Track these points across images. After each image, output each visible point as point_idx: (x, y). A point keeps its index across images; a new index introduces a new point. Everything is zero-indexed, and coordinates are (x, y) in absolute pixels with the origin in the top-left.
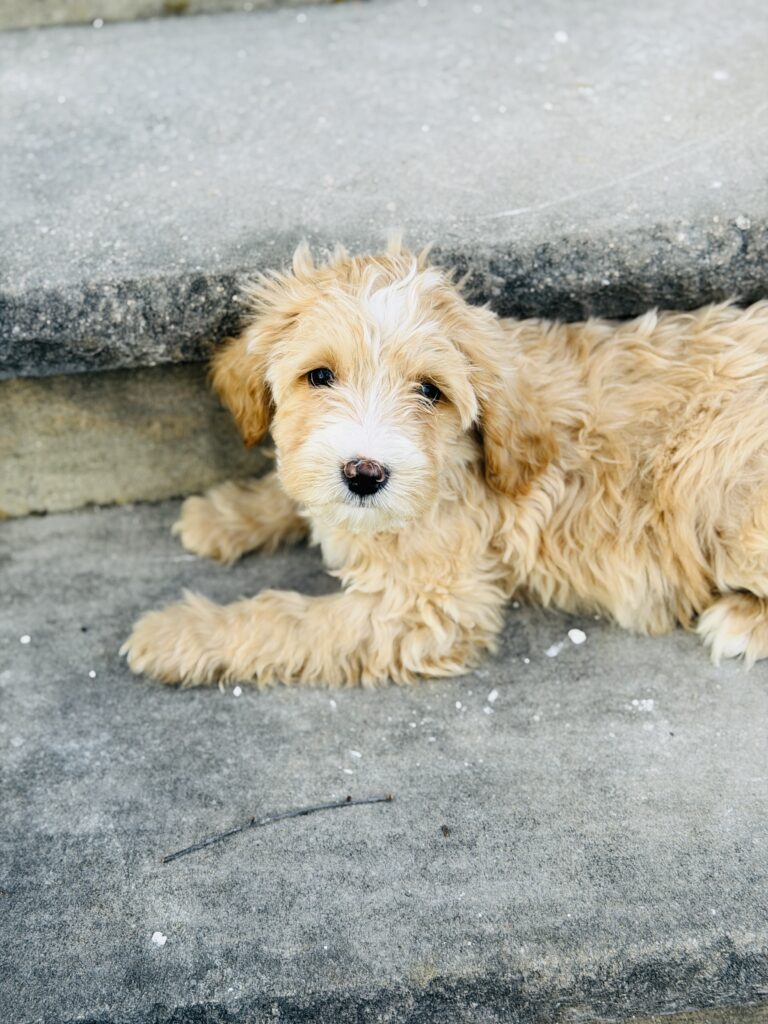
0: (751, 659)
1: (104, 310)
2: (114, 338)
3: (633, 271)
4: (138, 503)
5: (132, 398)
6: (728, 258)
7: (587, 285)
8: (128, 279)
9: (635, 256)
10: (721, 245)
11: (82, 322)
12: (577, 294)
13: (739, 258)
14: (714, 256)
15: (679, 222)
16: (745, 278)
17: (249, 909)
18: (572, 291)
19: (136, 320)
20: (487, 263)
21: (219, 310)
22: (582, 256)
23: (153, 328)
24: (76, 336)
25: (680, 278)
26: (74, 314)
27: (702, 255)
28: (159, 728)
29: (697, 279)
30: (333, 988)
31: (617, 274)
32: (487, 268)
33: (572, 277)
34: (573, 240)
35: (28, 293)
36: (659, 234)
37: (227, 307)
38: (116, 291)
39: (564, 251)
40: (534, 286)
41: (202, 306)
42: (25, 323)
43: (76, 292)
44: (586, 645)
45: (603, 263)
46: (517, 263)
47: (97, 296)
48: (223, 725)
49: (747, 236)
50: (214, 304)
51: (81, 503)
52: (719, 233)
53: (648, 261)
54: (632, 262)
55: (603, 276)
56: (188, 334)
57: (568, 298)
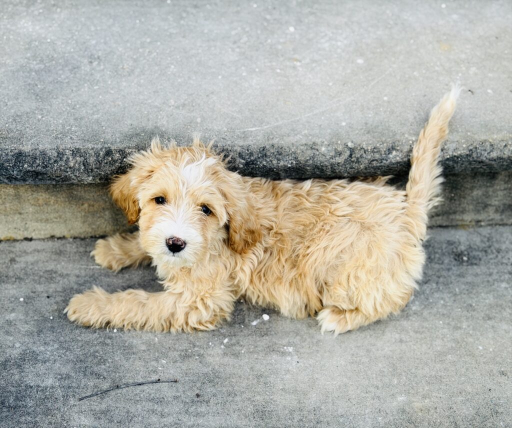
0: (337, 333)
1: (66, 161)
2: (69, 173)
4: (75, 238)
5: (75, 193)
6: (343, 160)
7: (281, 166)
8: (77, 147)
9: (303, 156)
10: (340, 154)
11: (55, 165)
12: (277, 169)
13: (348, 160)
14: (337, 158)
15: (323, 142)
16: (351, 168)
17: (113, 421)
18: (275, 168)
19: (80, 166)
20: (238, 154)
21: (117, 164)
22: (280, 153)
23: (87, 170)
24: (52, 171)
25: (322, 166)
26: (52, 161)
29: (329, 167)
31: (294, 162)
32: (238, 156)
33: (275, 162)
34: (276, 146)
35: (32, 150)
36: (314, 147)
37: (121, 163)
38: (72, 152)
39: (272, 151)
40: (258, 165)
41: (110, 162)
42: (30, 163)
43: (54, 152)
44: (269, 321)
45: (288, 158)
46: (251, 154)
48: (108, 345)
49: (352, 151)
50: (115, 161)
51: (49, 236)
52: (340, 148)
53: (308, 158)
54: (302, 158)
55: (289, 163)
56: (103, 173)
57: (273, 171)
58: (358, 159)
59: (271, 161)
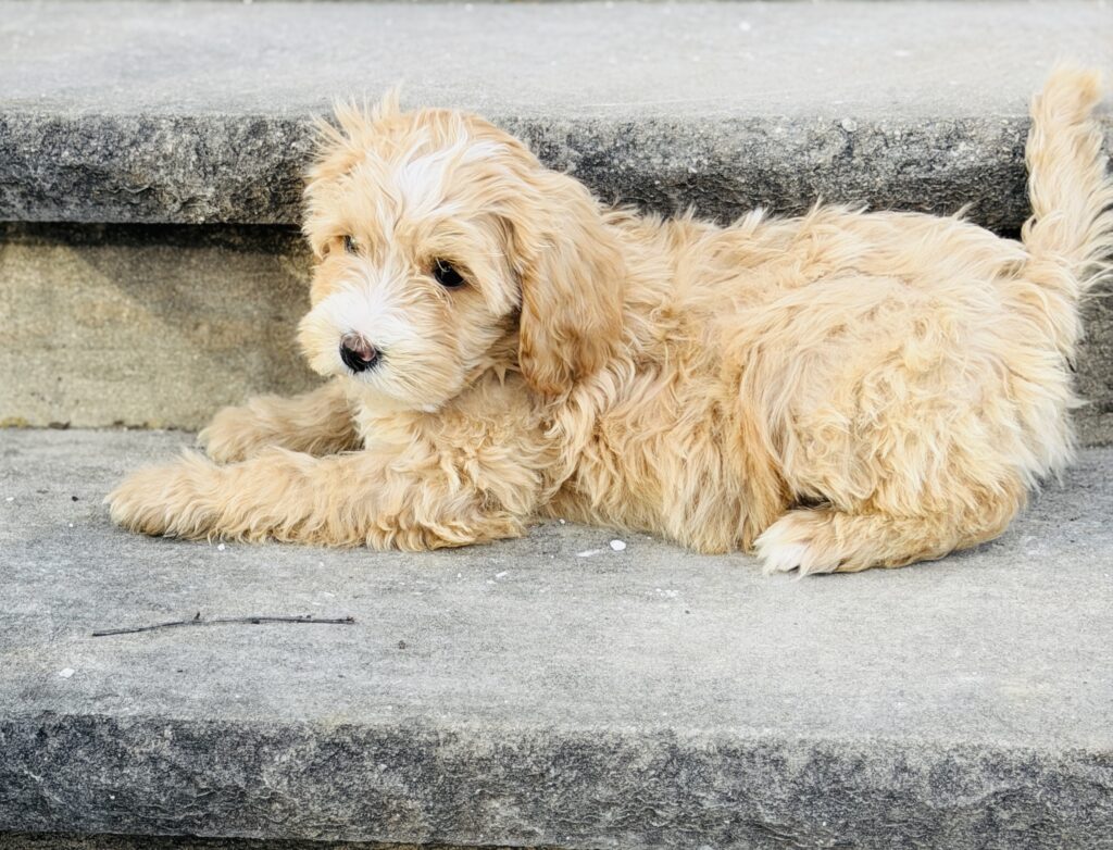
0: (805, 572)
2: (162, 172)
3: (723, 159)
4: (172, 428)
6: (830, 158)
7: (673, 171)
8: (188, 115)
9: (726, 144)
10: (822, 143)
12: (663, 181)
13: (844, 161)
14: (813, 153)
18: (657, 177)
20: (565, 136)
21: (276, 156)
22: (669, 139)
23: (204, 165)
24: (124, 165)
26: (127, 142)
27: (800, 151)
29: (795, 178)
31: (706, 162)
32: (564, 140)
33: (657, 161)
37: (284, 153)
38: (173, 124)
39: (650, 132)
41: (259, 150)
42: (75, 148)
43: (132, 121)
44: (625, 553)
45: (691, 150)
46: (598, 139)
47: (153, 129)
48: (195, 566)
49: (852, 141)
51: (110, 421)
53: (739, 151)
54: (724, 150)
56: (240, 179)
57: (653, 186)
58: (868, 159)
59: (648, 158)
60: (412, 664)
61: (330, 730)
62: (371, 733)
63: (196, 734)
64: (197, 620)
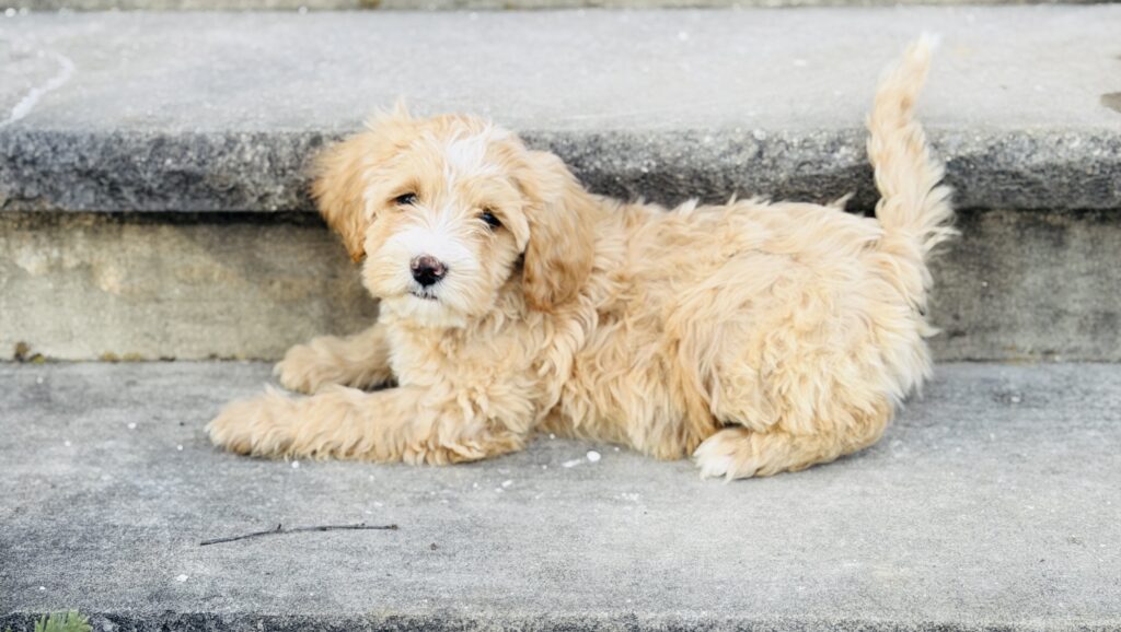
1: (238, 152)
2: (243, 175)
3: (667, 162)
4: (254, 360)
5: (259, 255)
6: (746, 160)
7: (629, 170)
8: (262, 132)
9: (668, 149)
10: (739, 149)
12: (622, 178)
13: (756, 162)
14: (734, 157)
15: (708, 129)
16: (762, 180)
18: (617, 175)
19: (262, 162)
22: (627, 148)
23: (275, 170)
24: (214, 171)
25: (706, 172)
27: (724, 155)
28: (223, 479)
29: (721, 175)
30: (309, 614)
31: (654, 164)
33: (617, 163)
34: (620, 134)
35: (182, 135)
36: (690, 136)
38: (251, 139)
39: (612, 142)
42: (176, 157)
43: (220, 137)
44: (599, 463)
45: (643, 154)
46: (573, 147)
47: (235, 142)
48: (277, 482)
49: (762, 145)
51: (205, 355)
52: (739, 139)
53: (679, 154)
54: (666, 155)
55: (644, 165)
57: (614, 182)
58: (774, 160)
59: (610, 161)
60: (441, 563)
61: (382, 620)
62: (411, 622)
63: (281, 626)
64: (279, 530)
